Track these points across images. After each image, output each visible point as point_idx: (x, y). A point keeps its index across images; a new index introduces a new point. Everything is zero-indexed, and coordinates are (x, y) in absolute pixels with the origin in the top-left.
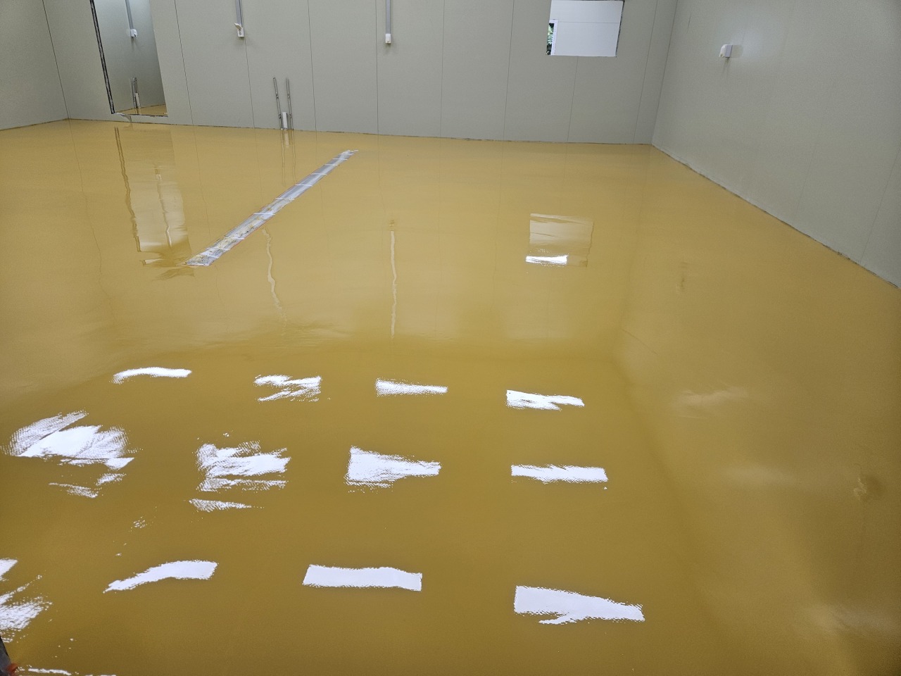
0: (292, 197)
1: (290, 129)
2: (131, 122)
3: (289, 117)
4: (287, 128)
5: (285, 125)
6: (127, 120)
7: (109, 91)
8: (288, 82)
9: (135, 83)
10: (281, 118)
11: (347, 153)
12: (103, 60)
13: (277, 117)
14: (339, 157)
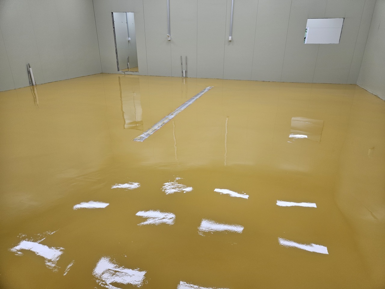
0: (183, 109)
1: (186, 77)
2: (125, 74)
3: (186, 72)
4: (185, 76)
5: (184, 75)
6: (123, 73)
7: (118, 62)
8: (186, 58)
9: (128, 58)
10: (183, 72)
11: (208, 88)
12: (116, 50)
13: (181, 72)
14: (205, 90)
